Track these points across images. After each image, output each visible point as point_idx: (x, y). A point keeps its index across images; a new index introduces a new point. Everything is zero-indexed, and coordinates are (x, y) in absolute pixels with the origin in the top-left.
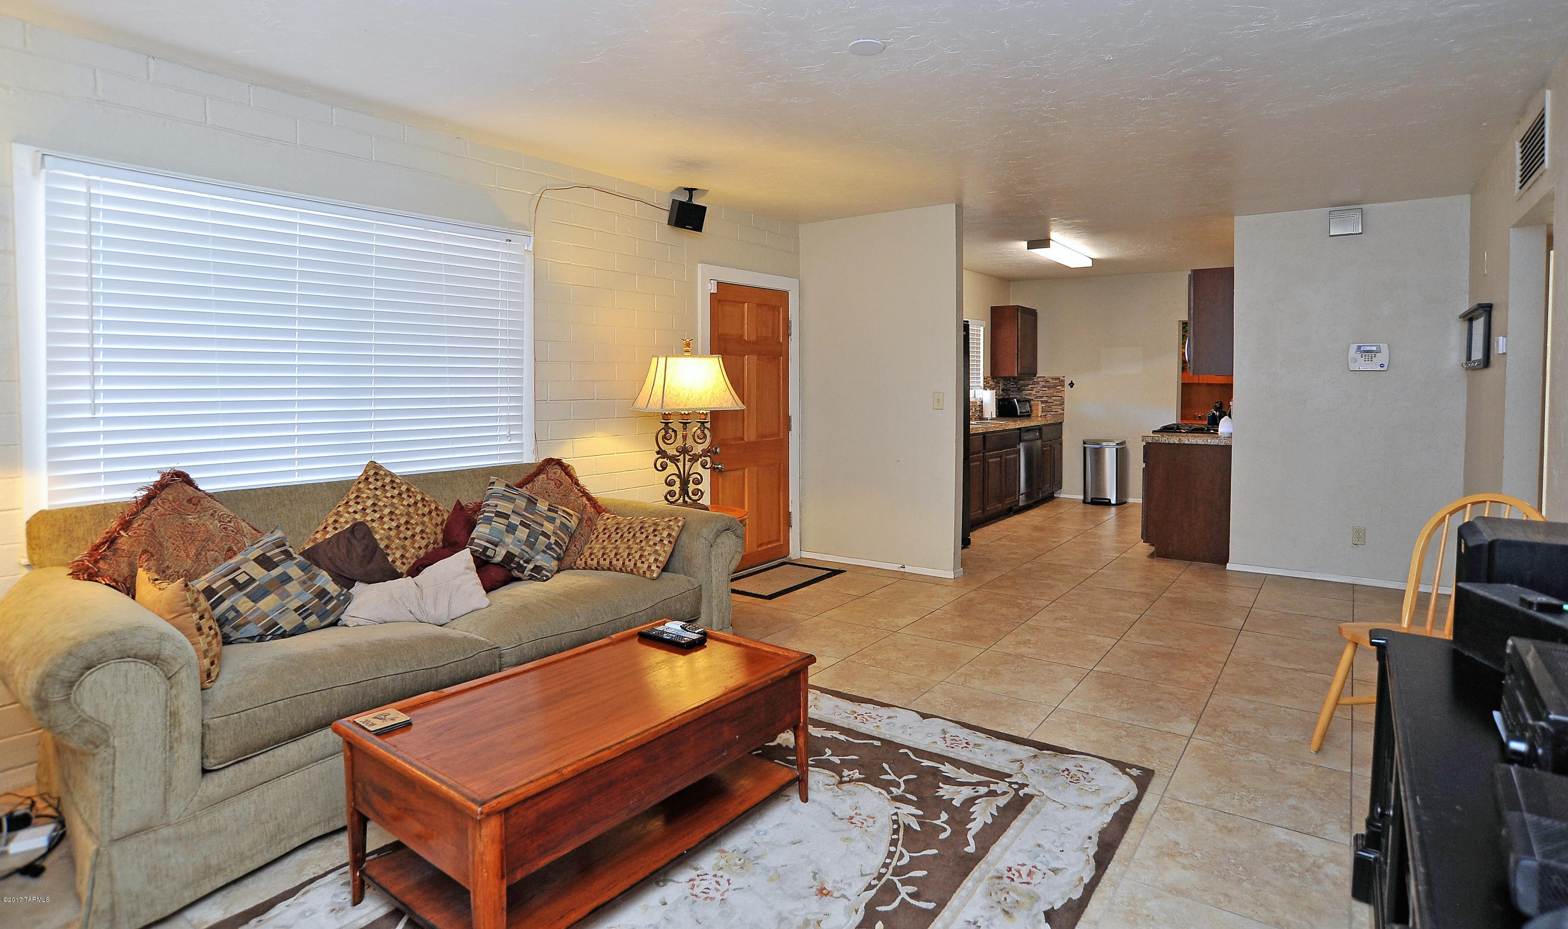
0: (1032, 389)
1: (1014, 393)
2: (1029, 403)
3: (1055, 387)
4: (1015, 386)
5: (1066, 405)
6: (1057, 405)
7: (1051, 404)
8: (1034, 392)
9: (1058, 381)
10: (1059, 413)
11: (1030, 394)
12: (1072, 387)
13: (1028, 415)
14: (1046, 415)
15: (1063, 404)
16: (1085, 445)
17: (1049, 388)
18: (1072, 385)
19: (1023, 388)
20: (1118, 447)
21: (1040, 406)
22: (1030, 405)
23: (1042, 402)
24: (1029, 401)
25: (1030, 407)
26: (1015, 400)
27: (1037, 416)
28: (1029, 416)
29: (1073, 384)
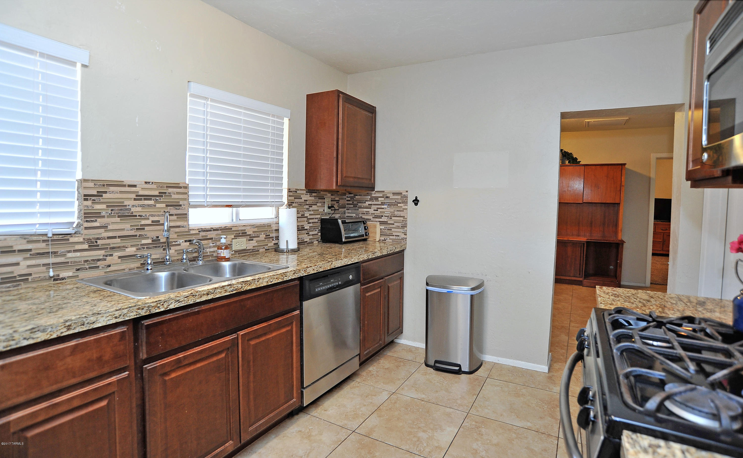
0: (369, 207)
1: (350, 211)
2: (364, 224)
3: (396, 204)
4: (351, 202)
5: (409, 228)
6: (398, 227)
7: (391, 226)
8: (371, 211)
9: (399, 197)
10: (400, 238)
11: (367, 213)
12: (416, 204)
13: (363, 239)
14: (385, 240)
15: (404, 226)
16: (429, 288)
17: (390, 205)
18: (416, 202)
19: (359, 204)
20: (473, 292)
21: (379, 227)
22: (365, 227)
23: (382, 223)
24: (364, 222)
25: (365, 229)
26: (340, 221)
27: (375, 241)
28: (365, 240)
29: (418, 201)
